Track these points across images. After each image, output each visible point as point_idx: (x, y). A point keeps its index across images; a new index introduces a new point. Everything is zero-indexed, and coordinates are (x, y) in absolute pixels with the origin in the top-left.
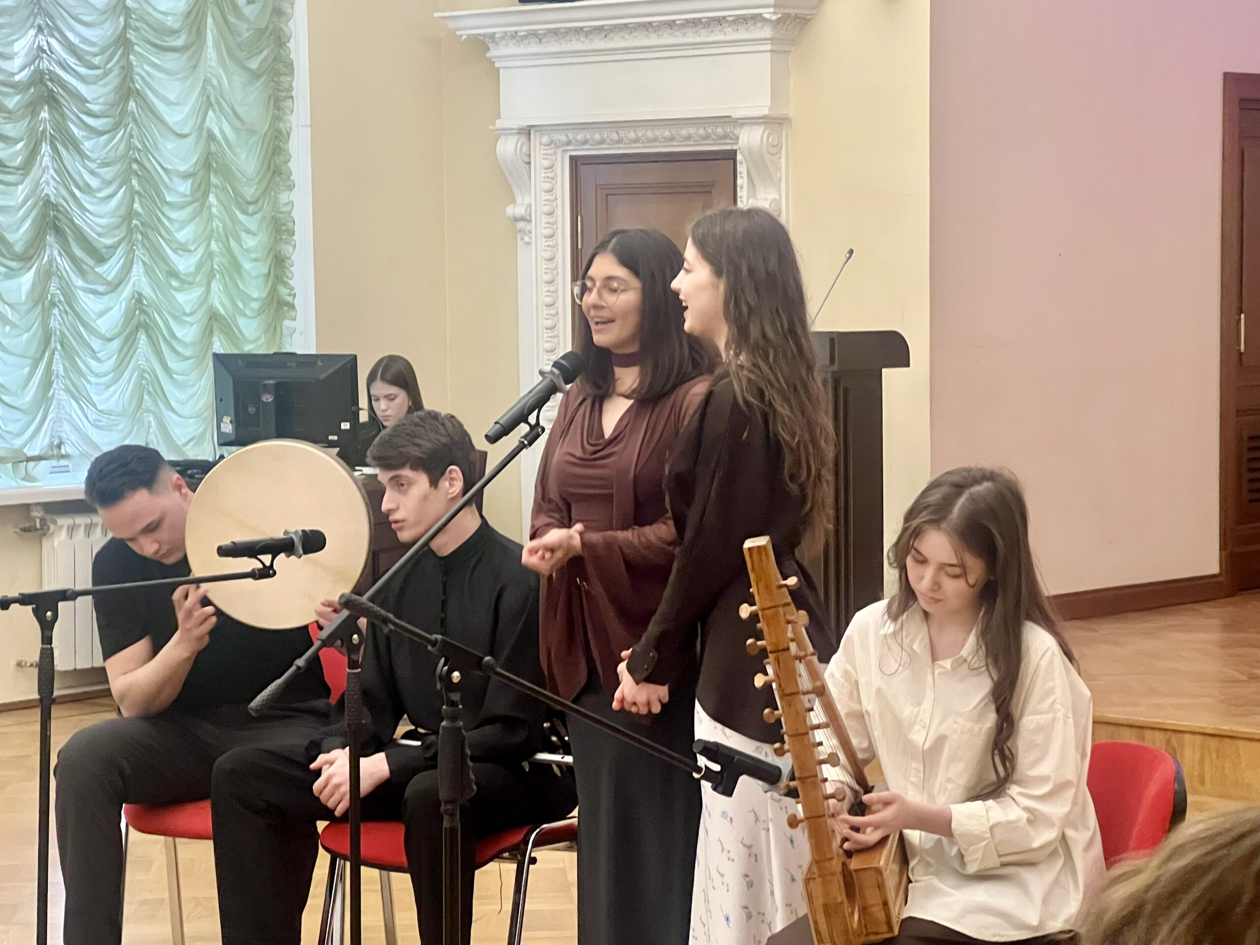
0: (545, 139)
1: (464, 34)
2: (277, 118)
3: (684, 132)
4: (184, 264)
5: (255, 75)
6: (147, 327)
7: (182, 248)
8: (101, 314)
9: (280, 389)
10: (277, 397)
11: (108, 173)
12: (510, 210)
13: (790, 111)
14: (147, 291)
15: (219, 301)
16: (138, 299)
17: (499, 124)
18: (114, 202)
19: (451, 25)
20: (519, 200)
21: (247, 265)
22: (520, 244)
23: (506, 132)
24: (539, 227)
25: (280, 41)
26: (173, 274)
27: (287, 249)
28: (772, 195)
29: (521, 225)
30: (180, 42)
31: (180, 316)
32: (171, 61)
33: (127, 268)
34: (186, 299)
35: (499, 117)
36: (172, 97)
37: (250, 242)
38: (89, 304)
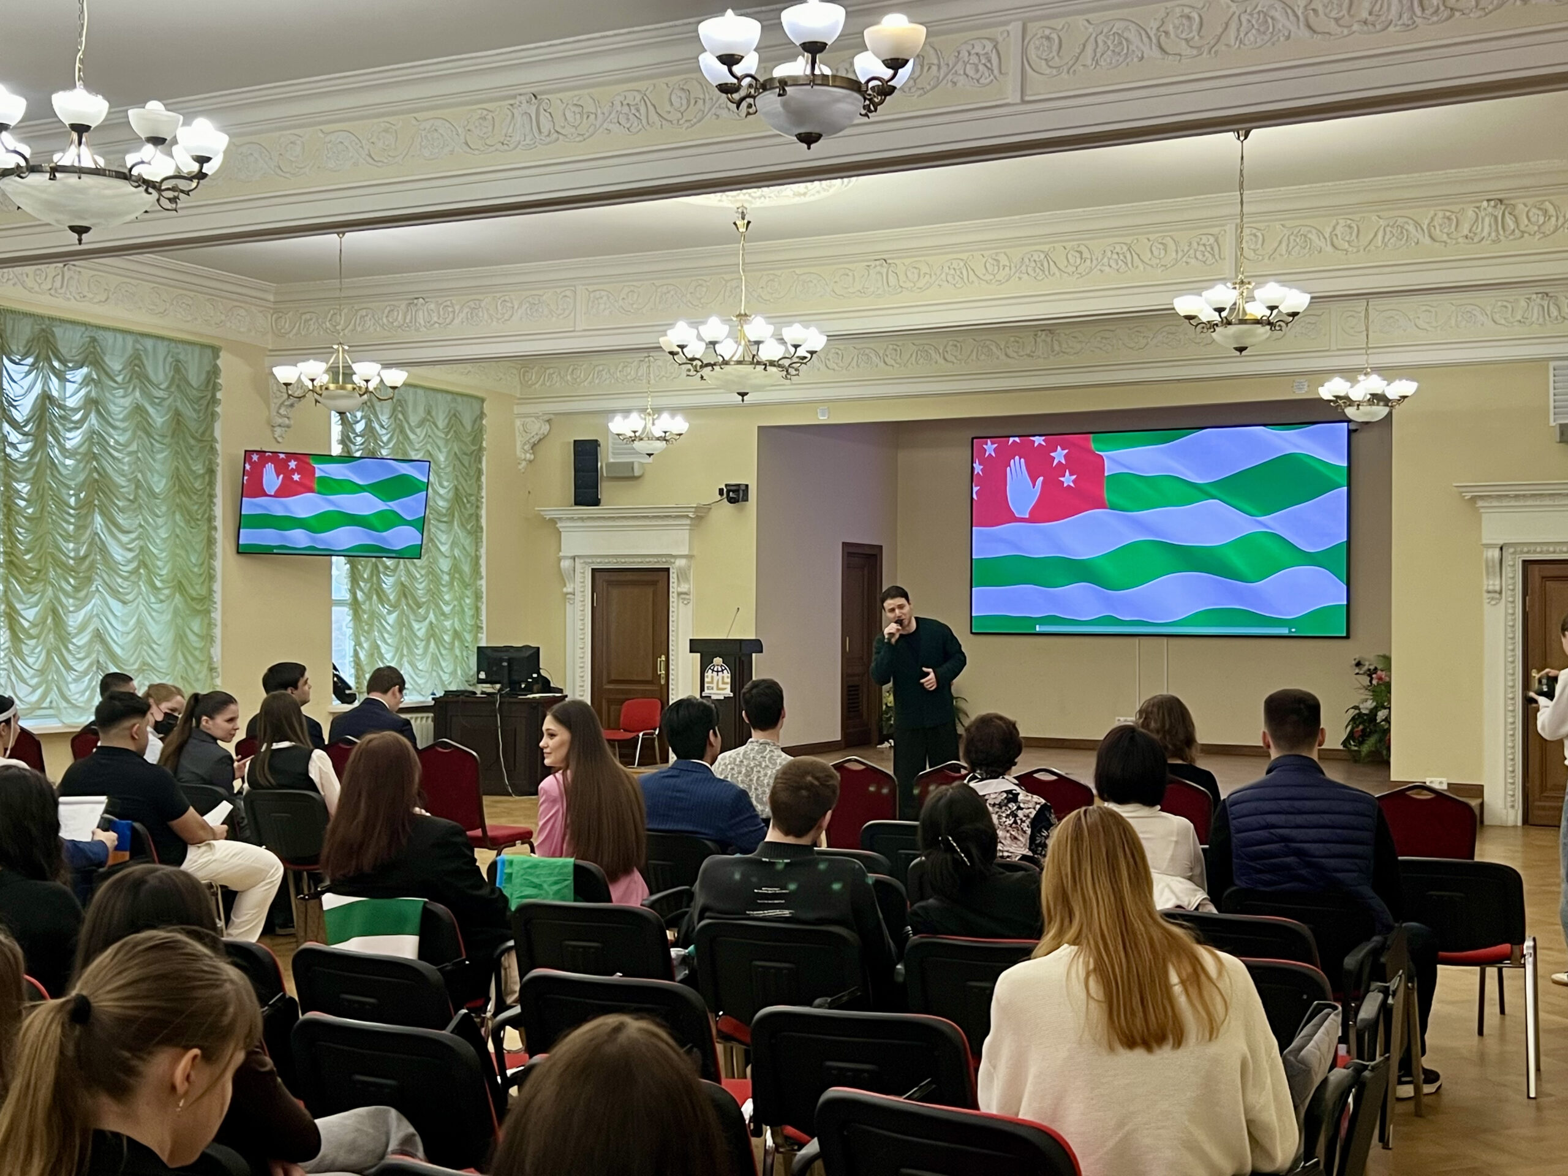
0: (582, 561)
1: (548, 517)
2: (477, 550)
3: (647, 560)
4: (447, 609)
5: (469, 533)
6: (433, 635)
7: (447, 603)
8: (419, 630)
9: (510, 661)
10: (509, 664)
11: (423, 572)
12: (565, 590)
13: (695, 553)
14: (434, 621)
15: (457, 626)
16: (431, 623)
17: (561, 554)
18: (423, 584)
19: (542, 513)
20: (568, 585)
21: (466, 610)
22: (567, 604)
23: (565, 558)
24: (578, 597)
25: (478, 518)
26: (443, 614)
27: (479, 604)
28: (687, 586)
29: (569, 596)
30: (445, 519)
31: (445, 631)
32: (443, 526)
33: (428, 612)
34: (448, 624)
35: (560, 551)
36: (443, 541)
37: (468, 601)
38: (416, 626)
